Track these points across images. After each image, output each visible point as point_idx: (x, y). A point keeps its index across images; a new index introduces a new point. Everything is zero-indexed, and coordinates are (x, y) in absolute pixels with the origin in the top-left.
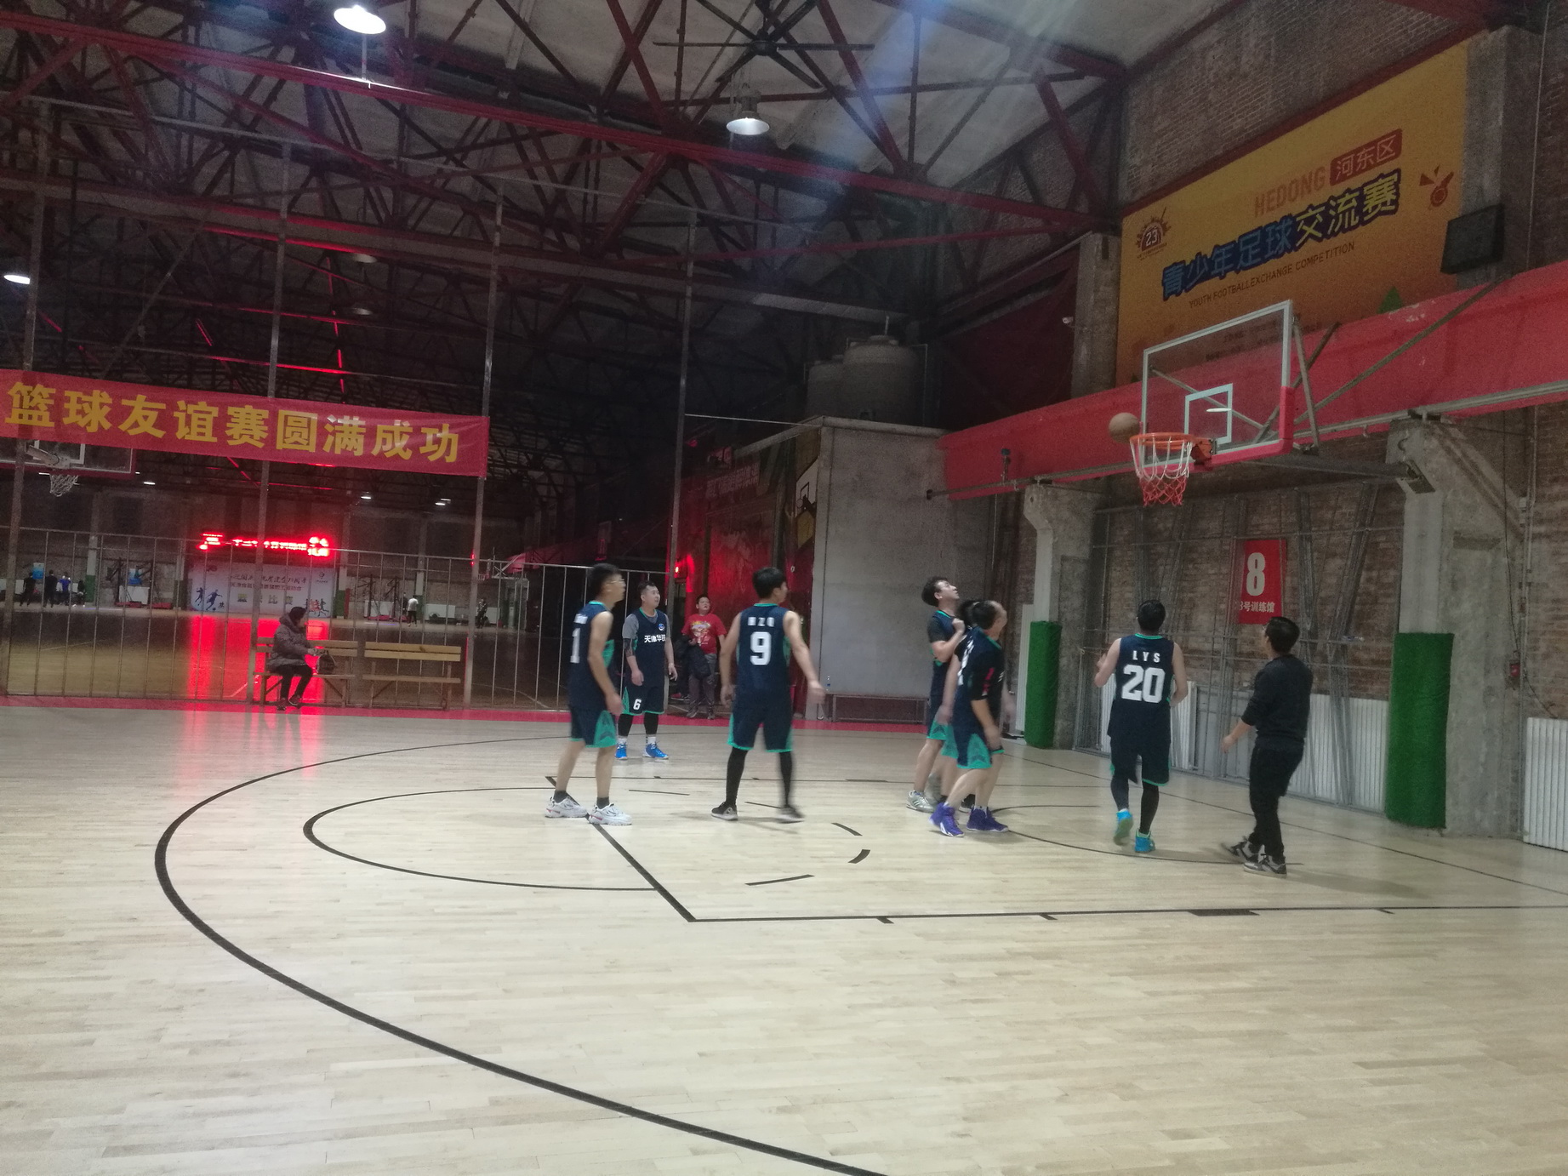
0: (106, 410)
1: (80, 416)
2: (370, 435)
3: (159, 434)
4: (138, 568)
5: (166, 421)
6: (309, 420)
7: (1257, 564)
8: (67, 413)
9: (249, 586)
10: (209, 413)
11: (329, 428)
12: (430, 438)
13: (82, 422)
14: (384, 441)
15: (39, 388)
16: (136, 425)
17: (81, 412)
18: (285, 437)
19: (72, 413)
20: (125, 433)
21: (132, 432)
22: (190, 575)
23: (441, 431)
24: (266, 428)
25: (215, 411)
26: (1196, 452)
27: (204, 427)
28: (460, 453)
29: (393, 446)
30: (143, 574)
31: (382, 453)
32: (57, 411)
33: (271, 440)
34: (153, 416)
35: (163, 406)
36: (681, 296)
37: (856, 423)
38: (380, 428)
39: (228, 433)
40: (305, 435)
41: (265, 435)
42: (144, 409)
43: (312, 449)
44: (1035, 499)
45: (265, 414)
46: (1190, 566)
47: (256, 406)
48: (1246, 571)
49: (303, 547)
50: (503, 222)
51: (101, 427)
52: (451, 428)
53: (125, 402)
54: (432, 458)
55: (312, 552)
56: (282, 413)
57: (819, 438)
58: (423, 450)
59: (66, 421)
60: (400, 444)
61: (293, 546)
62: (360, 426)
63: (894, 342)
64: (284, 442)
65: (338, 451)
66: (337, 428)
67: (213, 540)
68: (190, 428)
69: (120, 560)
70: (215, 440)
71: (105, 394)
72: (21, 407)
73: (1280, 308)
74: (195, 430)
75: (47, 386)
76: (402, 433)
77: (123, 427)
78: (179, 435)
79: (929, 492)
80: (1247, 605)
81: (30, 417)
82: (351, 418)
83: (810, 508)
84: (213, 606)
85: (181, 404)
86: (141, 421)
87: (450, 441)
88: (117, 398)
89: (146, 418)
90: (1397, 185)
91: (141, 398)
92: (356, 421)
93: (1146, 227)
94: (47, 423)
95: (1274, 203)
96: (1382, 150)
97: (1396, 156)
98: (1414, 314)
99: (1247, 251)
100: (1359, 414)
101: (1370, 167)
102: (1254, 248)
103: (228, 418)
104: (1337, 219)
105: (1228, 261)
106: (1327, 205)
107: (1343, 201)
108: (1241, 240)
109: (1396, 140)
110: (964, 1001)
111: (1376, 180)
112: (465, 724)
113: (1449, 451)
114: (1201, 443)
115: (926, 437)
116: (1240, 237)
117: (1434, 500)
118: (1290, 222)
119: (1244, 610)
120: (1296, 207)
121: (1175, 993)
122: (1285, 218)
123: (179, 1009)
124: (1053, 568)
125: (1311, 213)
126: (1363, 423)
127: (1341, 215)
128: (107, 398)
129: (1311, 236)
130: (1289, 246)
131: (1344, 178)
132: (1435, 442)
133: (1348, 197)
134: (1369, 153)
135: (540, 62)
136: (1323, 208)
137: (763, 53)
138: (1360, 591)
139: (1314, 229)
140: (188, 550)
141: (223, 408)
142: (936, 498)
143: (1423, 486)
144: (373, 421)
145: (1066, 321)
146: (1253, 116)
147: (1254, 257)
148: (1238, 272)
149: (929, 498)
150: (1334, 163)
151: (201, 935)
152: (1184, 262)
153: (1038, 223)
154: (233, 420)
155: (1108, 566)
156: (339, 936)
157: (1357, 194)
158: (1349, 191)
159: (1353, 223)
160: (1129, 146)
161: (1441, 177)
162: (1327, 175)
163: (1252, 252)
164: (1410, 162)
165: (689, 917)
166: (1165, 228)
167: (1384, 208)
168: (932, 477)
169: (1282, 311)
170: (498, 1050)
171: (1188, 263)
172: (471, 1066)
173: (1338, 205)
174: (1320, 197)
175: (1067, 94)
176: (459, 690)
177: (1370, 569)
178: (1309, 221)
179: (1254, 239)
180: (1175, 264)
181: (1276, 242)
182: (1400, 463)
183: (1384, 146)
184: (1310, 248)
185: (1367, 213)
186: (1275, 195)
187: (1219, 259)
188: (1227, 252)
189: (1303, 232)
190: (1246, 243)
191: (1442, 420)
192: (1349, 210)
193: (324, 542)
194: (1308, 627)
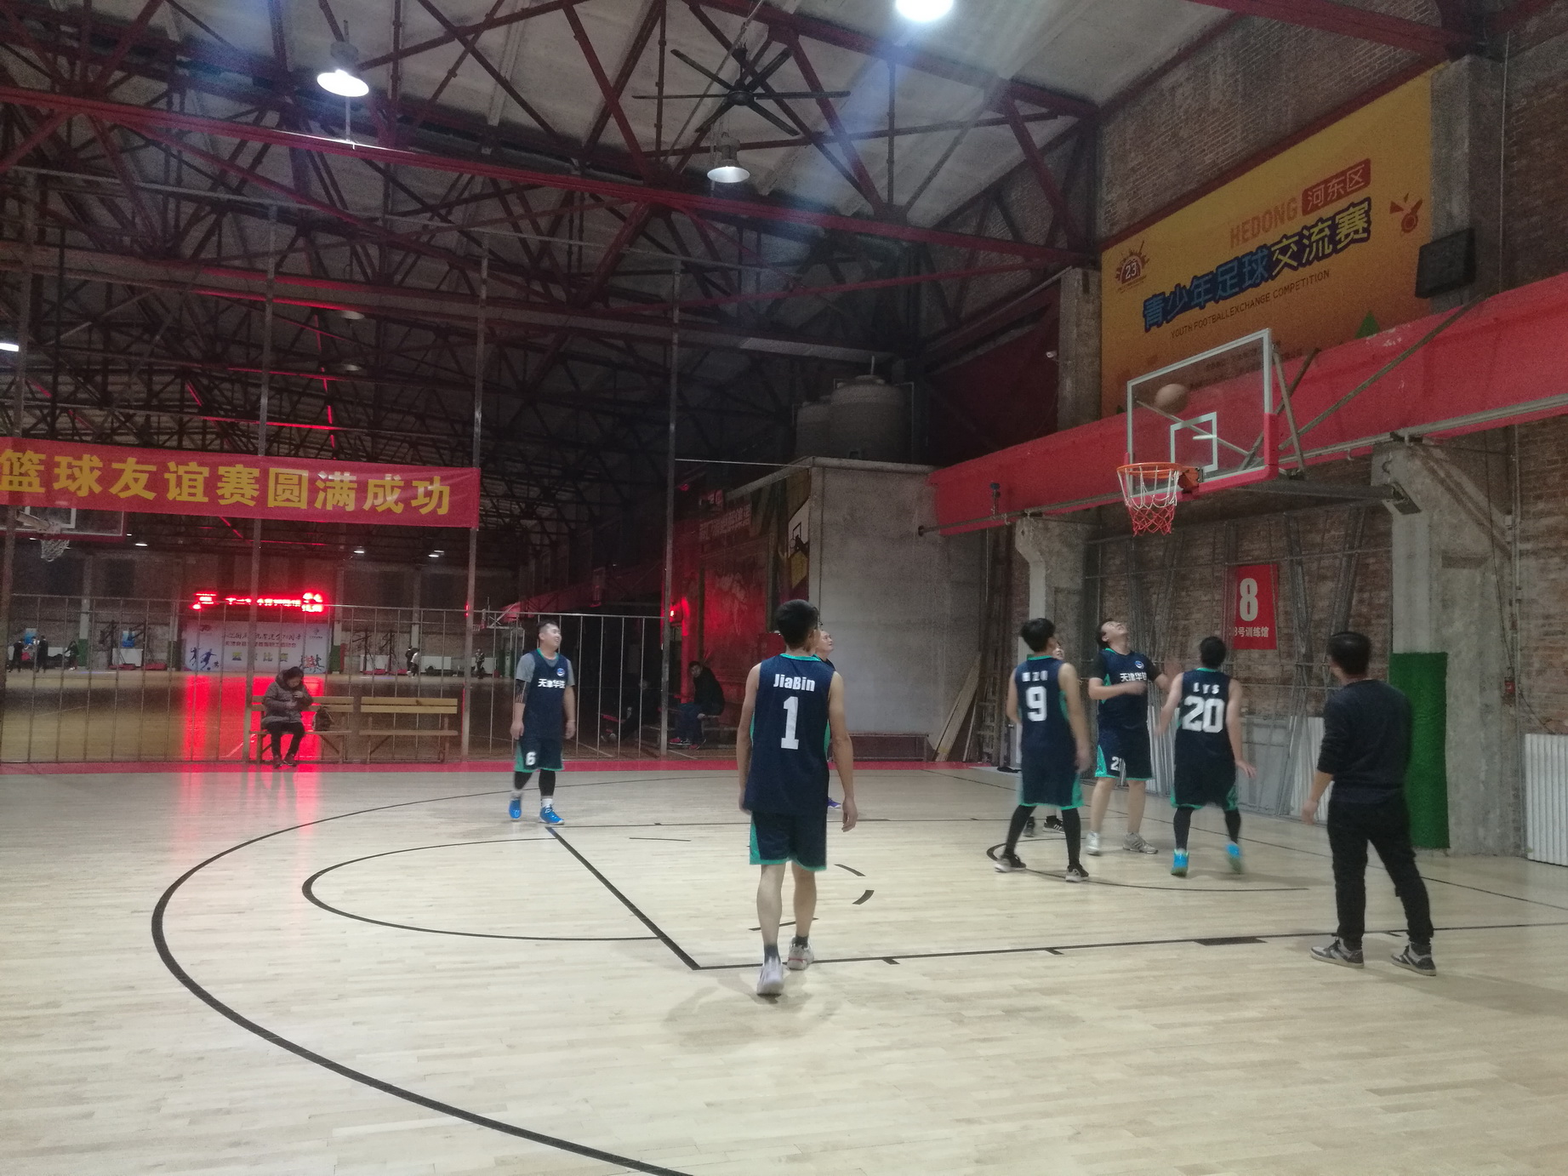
0: (97, 473)
1: (70, 481)
2: (361, 489)
3: (150, 496)
4: (131, 630)
5: (157, 483)
6: (300, 477)
7: (1249, 590)
8: (57, 479)
9: (244, 644)
10: (201, 473)
11: (320, 484)
12: (421, 490)
13: (73, 487)
14: (376, 496)
15: (30, 454)
16: (127, 487)
17: (72, 477)
18: (276, 495)
19: (63, 478)
20: (116, 496)
21: (123, 495)
22: (184, 635)
23: (432, 483)
24: (257, 486)
25: (206, 471)
26: (1183, 481)
27: (195, 487)
28: (452, 505)
29: (385, 500)
30: (137, 636)
31: (373, 508)
32: (47, 477)
33: (262, 498)
34: (144, 478)
35: (153, 468)
36: (666, 343)
37: (845, 462)
38: (372, 482)
39: (219, 492)
40: (296, 493)
41: (256, 494)
42: (135, 471)
43: (303, 505)
44: (1026, 533)
45: (256, 472)
46: (1184, 594)
47: (246, 465)
48: (1239, 597)
49: (297, 603)
50: (488, 275)
51: (91, 490)
52: (443, 479)
53: (116, 466)
54: (424, 511)
55: (307, 608)
56: (273, 471)
57: (809, 478)
58: (414, 503)
59: (57, 486)
60: (392, 498)
61: (287, 602)
62: (351, 482)
63: (880, 381)
64: (276, 500)
65: (329, 507)
66: (328, 484)
67: (207, 599)
68: (181, 488)
69: (113, 622)
70: (206, 500)
71: (95, 458)
72: (11, 473)
73: (1260, 336)
74: (186, 490)
75: (36, 452)
76: (393, 488)
77: (114, 490)
78: (171, 496)
79: (920, 528)
80: (1241, 631)
81: (20, 484)
82: (342, 474)
83: (803, 548)
84: (208, 666)
85: (172, 465)
86: (131, 484)
87: (441, 493)
88: (107, 462)
89: (136, 480)
90: (1367, 213)
91: (131, 460)
92: (347, 476)
93: (1125, 260)
94: (37, 488)
95: (1249, 234)
96: (1351, 179)
97: (1365, 186)
98: (1390, 339)
99: (1224, 282)
100: (1343, 437)
101: (1340, 197)
102: (1232, 278)
103: (220, 478)
104: (1310, 246)
105: (1207, 292)
106: (1300, 234)
107: (1316, 230)
108: (1221, 270)
109: (1365, 169)
110: (973, 1040)
111: (1348, 209)
112: (463, 776)
113: (1433, 472)
114: (1188, 471)
115: (915, 474)
116: (1217, 269)
117: (1421, 520)
118: (1266, 252)
119: (1239, 635)
120: (1269, 238)
121: (1184, 1025)
122: (1261, 248)
123: (179, 1078)
124: (1047, 602)
125: (1285, 242)
126: (1347, 446)
127: (1314, 245)
128: (96, 462)
129: (1286, 265)
130: (1266, 276)
131: (1316, 208)
132: (1418, 463)
133: (1320, 226)
134: (1338, 183)
135: (521, 117)
136: (1296, 238)
137: (740, 103)
138: (1352, 612)
139: (1289, 257)
140: (182, 611)
141: (214, 468)
142: (927, 534)
143: (1409, 507)
144: (363, 476)
145: (1050, 355)
146: (1224, 150)
147: (1233, 286)
148: (1217, 302)
149: (921, 534)
150: (1305, 194)
151: (200, 1001)
152: (1163, 293)
153: (1019, 260)
154: (224, 479)
155: (1101, 596)
156: (340, 997)
157: (1330, 222)
158: (1321, 220)
159: (1327, 251)
160: (1104, 181)
161: (1412, 203)
162: (1299, 204)
163: (1229, 283)
164: (1380, 191)
165: (693, 965)
166: (1144, 262)
167: (1357, 237)
168: (921, 514)
169: (1261, 339)
170: (505, 1108)
171: (1167, 295)
172: (477, 1126)
173: (1311, 235)
174: (1293, 227)
175: (1041, 133)
176: (456, 742)
177: (1361, 590)
178: (1284, 251)
179: (1232, 269)
180: (1155, 296)
181: (1252, 273)
182: (1387, 486)
183: (1353, 176)
184: (1287, 276)
185: (1340, 241)
186: (1247, 227)
187: (1197, 291)
188: (1206, 283)
189: (1279, 261)
190: (1223, 274)
191: (1424, 442)
192: (1322, 239)
193: (318, 598)
194: (1303, 650)
